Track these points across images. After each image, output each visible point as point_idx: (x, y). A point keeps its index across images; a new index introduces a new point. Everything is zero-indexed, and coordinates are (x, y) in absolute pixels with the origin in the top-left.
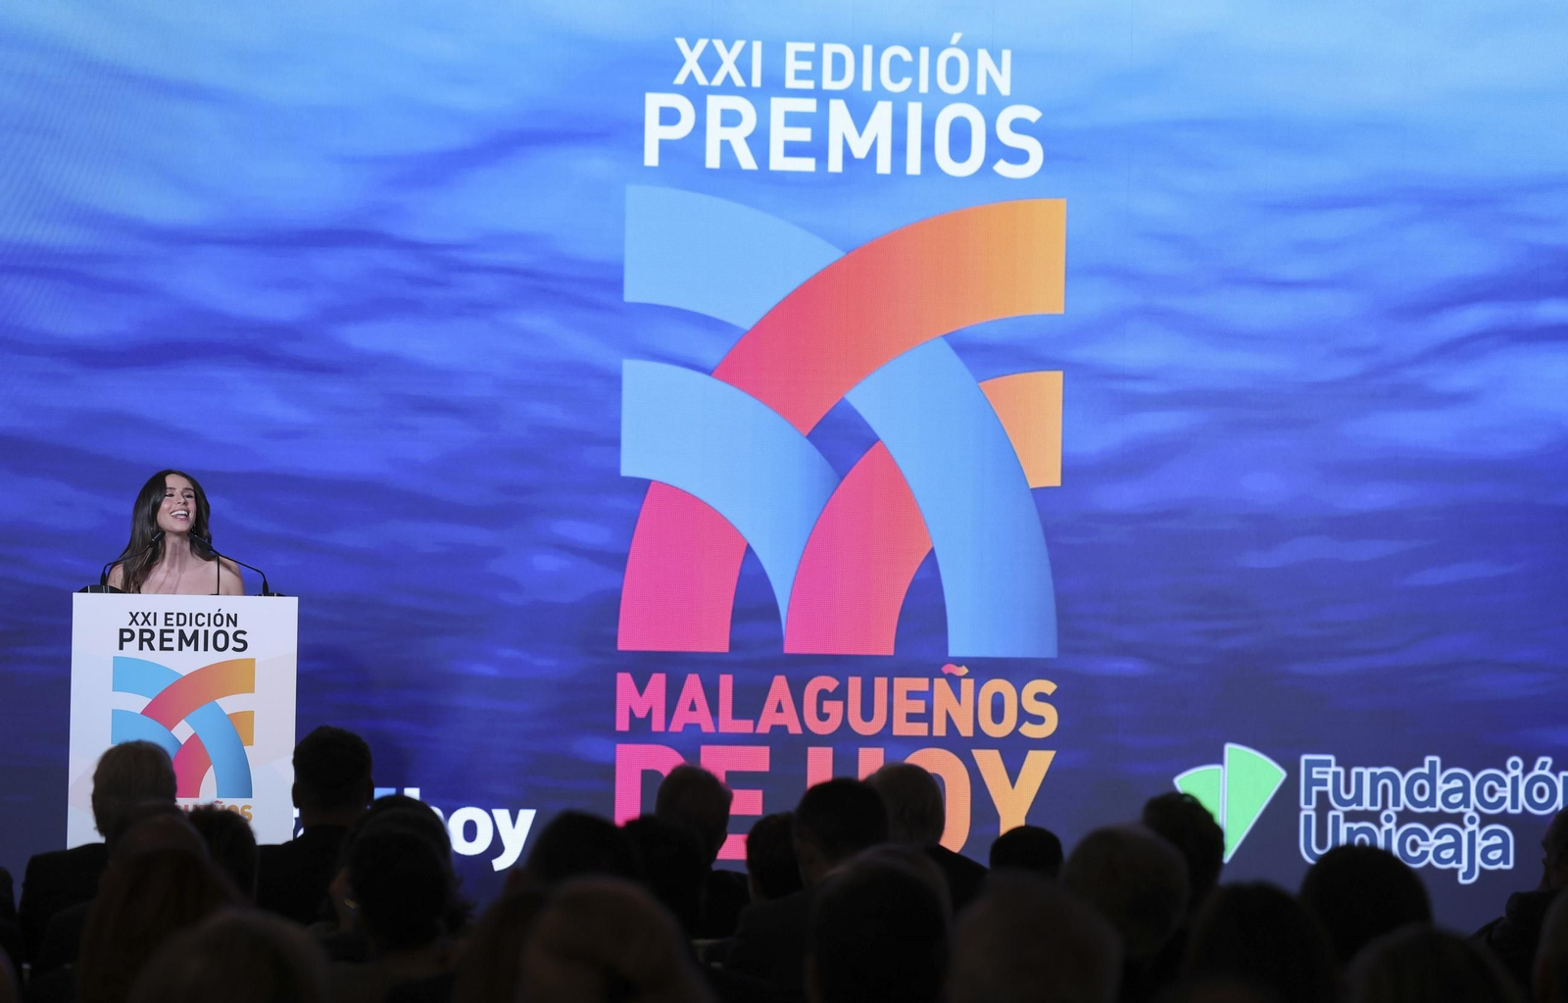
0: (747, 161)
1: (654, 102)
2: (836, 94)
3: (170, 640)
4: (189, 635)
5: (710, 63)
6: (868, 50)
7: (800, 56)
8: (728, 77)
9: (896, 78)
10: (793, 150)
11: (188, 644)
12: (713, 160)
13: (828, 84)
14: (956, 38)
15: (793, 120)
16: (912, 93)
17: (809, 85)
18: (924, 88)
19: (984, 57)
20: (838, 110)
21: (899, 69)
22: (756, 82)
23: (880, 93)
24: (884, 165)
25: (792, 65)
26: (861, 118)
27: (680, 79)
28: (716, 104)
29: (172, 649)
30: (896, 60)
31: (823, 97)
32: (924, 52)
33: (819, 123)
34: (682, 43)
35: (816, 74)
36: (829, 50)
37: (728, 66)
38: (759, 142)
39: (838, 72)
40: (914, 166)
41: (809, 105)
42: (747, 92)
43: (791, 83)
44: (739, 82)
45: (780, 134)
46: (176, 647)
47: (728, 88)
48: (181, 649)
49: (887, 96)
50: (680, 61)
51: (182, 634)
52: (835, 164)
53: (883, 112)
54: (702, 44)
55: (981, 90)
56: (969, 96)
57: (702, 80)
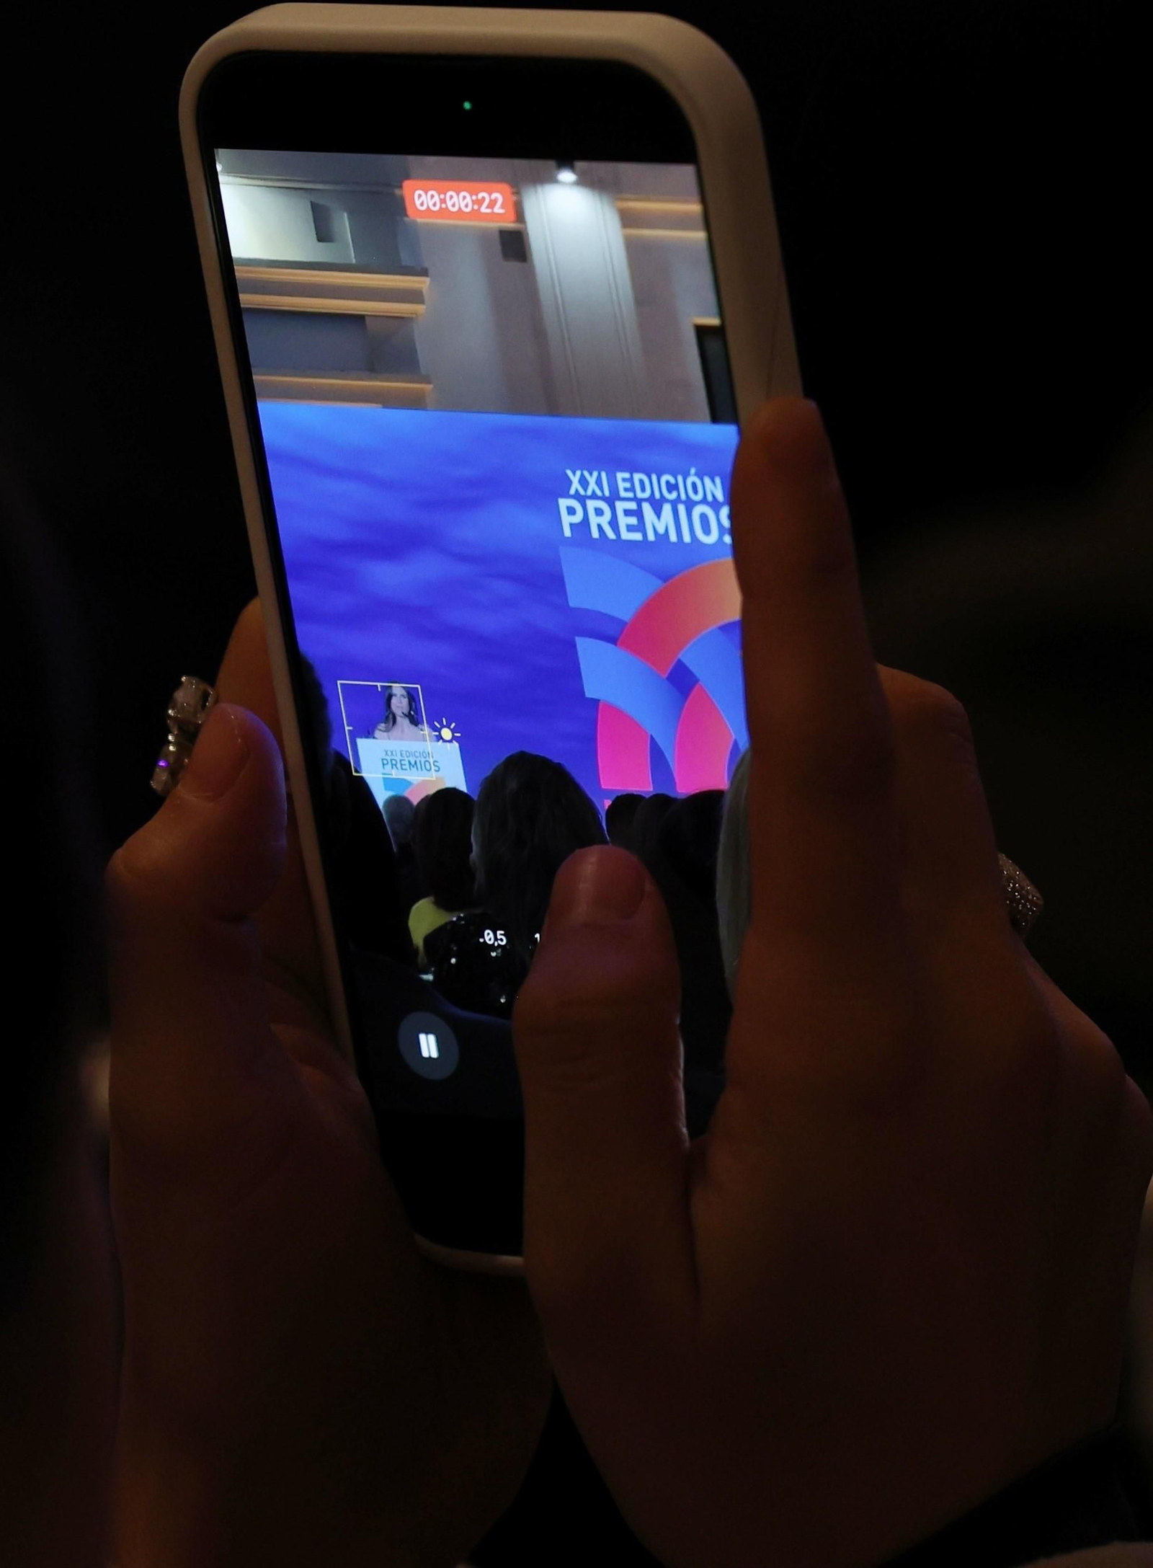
0: (611, 535)
1: (564, 503)
2: (645, 500)
3: (405, 765)
4: (413, 763)
5: (584, 482)
6: (654, 477)
7: (624, 480)
8: (594, 492)
9: (670, 491)
10: (630, 528)
11: (413, 766)
12: (595, 534)
13: (640, 495)
14: (693, 471)
15: (628, 513)
16: (678, 500)
17: (630, 495)
18: (683, 497)
19: (707, 480)
20: (646, 507)
21: (672, 487)
22: (607, 493)
23: (663, 499)
24: (673, 538)
25: (622, 485)
26: (658, 513)
27: (572, 492)
28: (591, 504)
29: (406, 769)
30: (668, 483)
31: (639, 502)
32: (680, 479)
33: (638, 514)
34: (569, 473)
35: (632, 489)
36: (637, 477)
37: (592, 486)
38: (614, 523)
39: (643, 490)
40: (687, 538)
41: (633, 506)
42: (603, 498)
43: (623, 494)
44: (599, 493)
45: (623, 521)
46: (408, 768)
47: (594, 496)
48: (410, 769)
49: (667, 501)
50: (570, 482)
51: (410, 763)
52: (651, 537)
53: (667, 509)
54: (578, 473)
55: (710, 498)
56: (704, 501)
57: (582, 492)
